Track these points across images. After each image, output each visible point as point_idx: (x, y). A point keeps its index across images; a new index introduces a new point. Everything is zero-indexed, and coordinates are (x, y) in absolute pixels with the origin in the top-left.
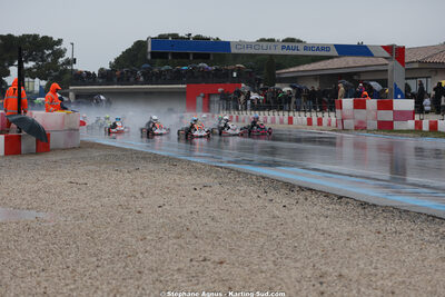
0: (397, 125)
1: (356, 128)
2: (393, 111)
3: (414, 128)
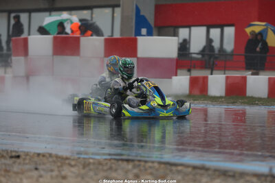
2: (138, 58)
3: (187, 92)
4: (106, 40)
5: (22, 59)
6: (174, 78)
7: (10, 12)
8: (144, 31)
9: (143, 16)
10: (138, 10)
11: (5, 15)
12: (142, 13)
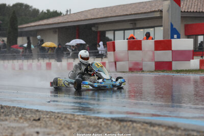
0: (176, 65)
1: (131, 70)
2: (172, 51)
3: (198, 68)
4: (155, 41)
5: (112, 52)
6: (191, 60)
7: (115, 31)
8: (175, 36)
9: (175, 28)
10: (172, 25)
11: (113, 32)
12: (174, 27)
